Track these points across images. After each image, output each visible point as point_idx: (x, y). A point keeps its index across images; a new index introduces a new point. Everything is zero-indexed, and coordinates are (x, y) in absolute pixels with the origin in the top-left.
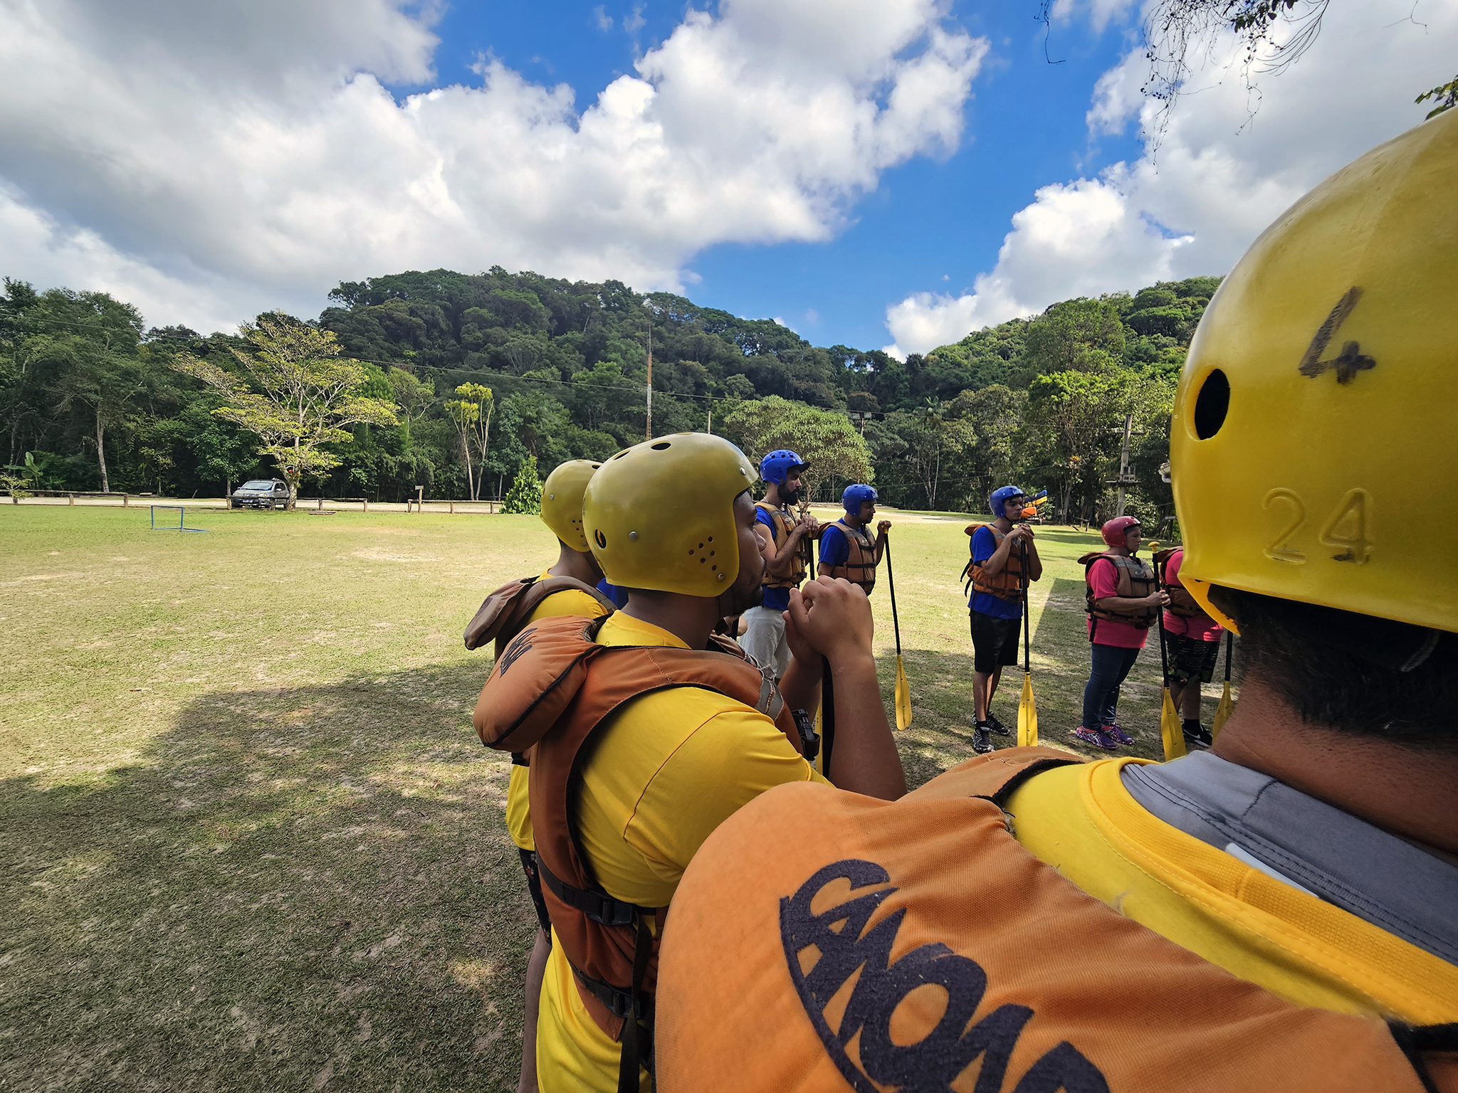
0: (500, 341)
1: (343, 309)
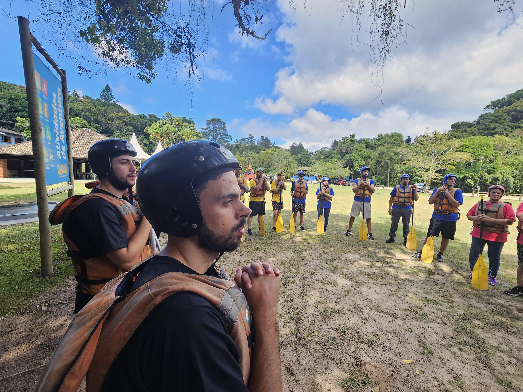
1: (490, 113)
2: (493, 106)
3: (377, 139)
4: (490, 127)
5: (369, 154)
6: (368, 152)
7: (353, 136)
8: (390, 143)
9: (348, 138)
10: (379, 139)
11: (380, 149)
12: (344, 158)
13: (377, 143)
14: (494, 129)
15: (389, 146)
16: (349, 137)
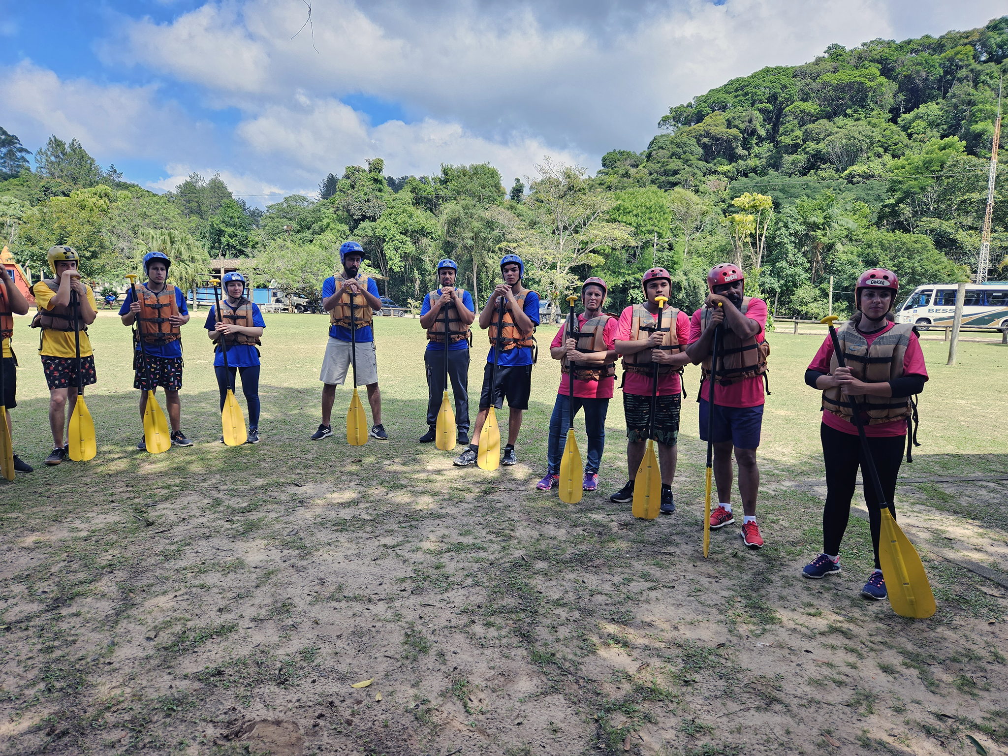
0: (821, 136)
1: (667, 136)
2: (674, 118)
3: (441, 180)
4: (668, 167)
5: (423, 221)
6: (421, 217)
7: (376, 167)
8: (473, 195)
9: (364, 171)
10: (444, 182)
11: (449, 209)
12: (355, 231)
13: (441, 193)
14: (676, 172)
15: (470, 201)
16: (366, 167)
